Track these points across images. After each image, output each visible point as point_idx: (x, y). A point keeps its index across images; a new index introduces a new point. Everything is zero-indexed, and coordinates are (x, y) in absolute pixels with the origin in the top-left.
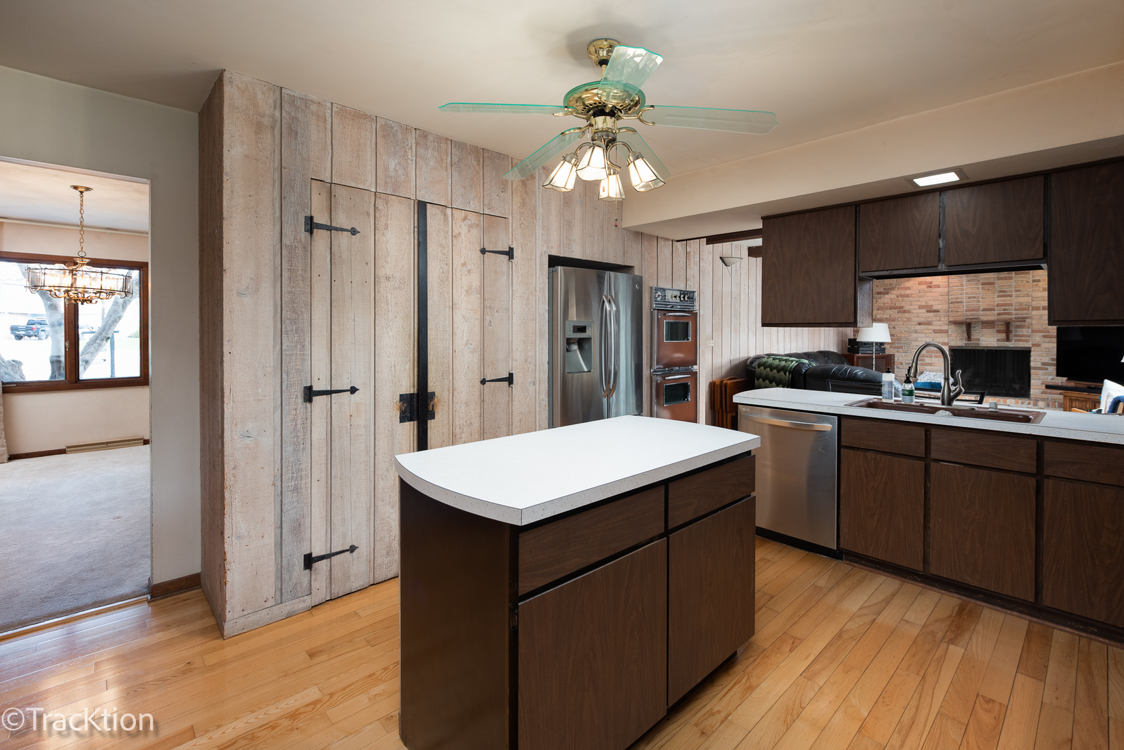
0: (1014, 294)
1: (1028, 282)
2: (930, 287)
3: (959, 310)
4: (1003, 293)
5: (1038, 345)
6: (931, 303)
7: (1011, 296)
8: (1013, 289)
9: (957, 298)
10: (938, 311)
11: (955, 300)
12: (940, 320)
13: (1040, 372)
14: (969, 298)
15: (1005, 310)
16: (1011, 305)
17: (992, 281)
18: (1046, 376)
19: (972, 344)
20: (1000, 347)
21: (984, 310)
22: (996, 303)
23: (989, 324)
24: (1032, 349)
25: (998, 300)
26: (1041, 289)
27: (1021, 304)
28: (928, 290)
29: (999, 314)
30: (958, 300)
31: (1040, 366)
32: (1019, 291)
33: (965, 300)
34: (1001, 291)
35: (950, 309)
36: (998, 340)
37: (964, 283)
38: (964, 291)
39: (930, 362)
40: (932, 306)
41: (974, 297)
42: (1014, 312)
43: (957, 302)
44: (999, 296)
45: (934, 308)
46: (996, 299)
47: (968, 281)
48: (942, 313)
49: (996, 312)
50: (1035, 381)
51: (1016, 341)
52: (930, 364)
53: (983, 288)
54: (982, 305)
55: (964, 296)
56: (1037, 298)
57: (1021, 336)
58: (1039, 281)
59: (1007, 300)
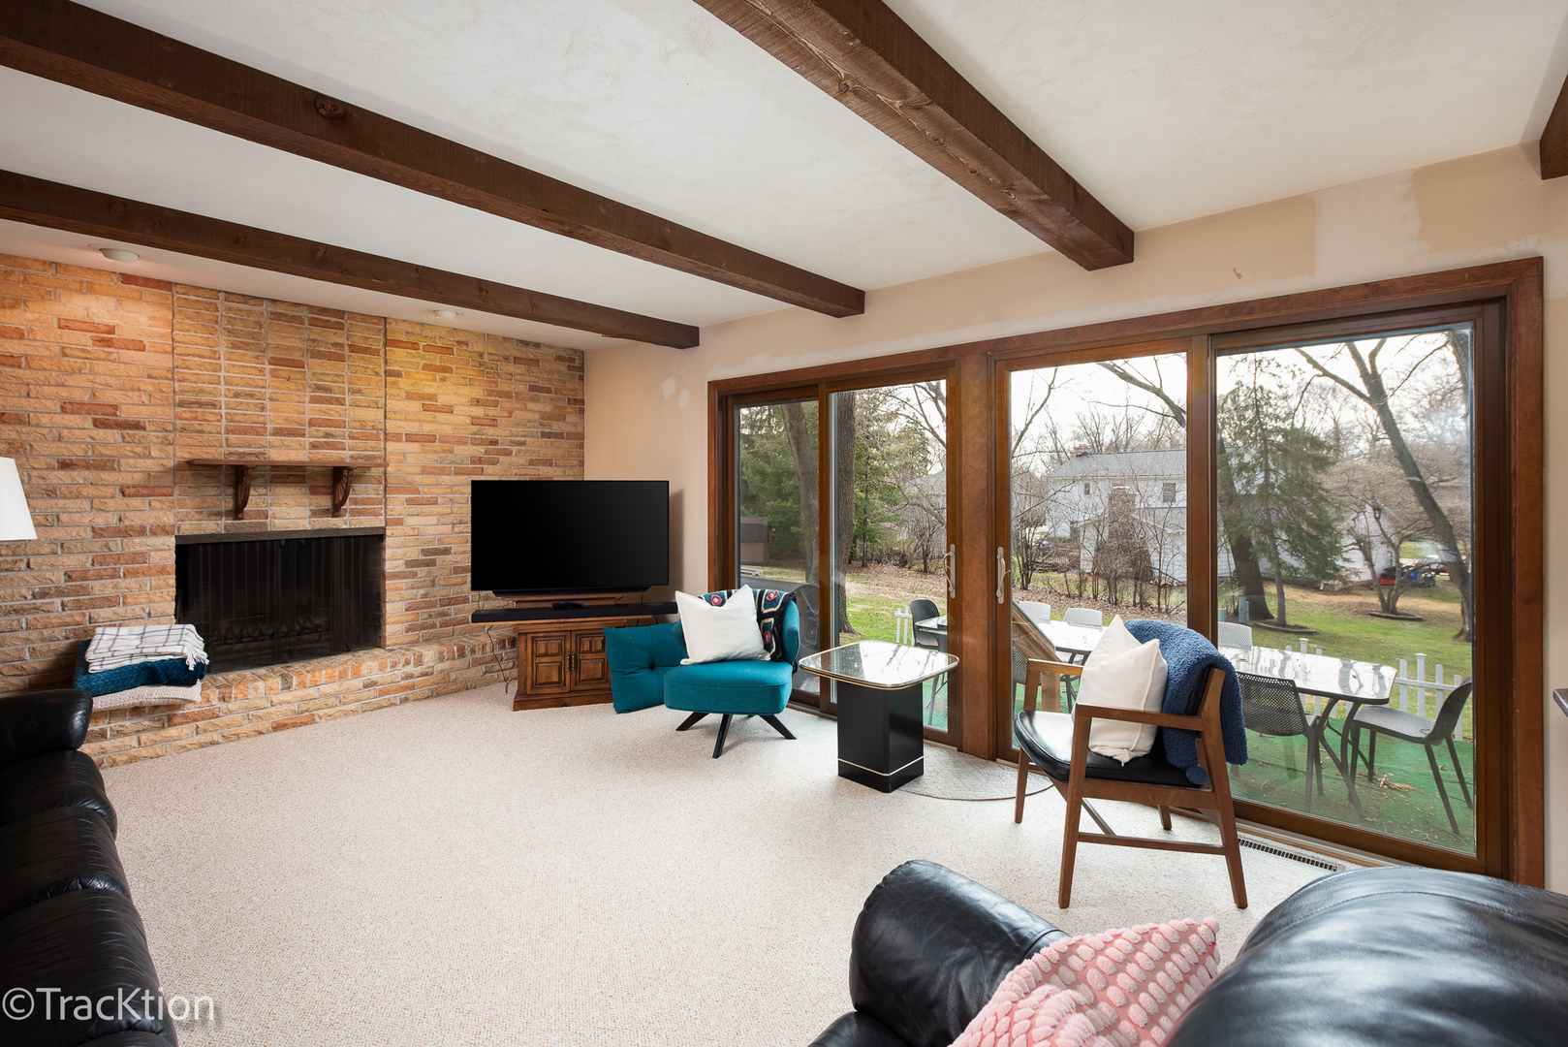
0: (348, 398)
1: (377, 374)
2: (108, 343)
3: (207, 427)
4: (323, 394)
5: (399, 522)
6: (109, 397)
7: (341, 402)
8: (346, 386)
9: (201, 391)
10: (137, 426)
11: (193, 398)
12: (149, 456)
13: (403, 583)
14: (237, 395)
15: (327, 435)
16: (342, 424)
17: (296, 356)
18: (414, 591)
19: (248, 525)
20: (320, 531)
21: (277, 432)
22: (307, 417)
23: (289, 475)
24: (388, 533)
25: (313, 410)
26: (403, 395)
27: (362, 424)
28: (100, 351)
29: (314, 446)
30: (205, 398)
31: (402, 568)
32: (359, 391)
33: (223, 399)
34: (319, 388)
35: (179, 423)
36: (314, 513)
37: (222, 349)
38: (222, 374)
39: (109, 592)
40: (115, 407)
41: (252, 396)
42: (347, 442)
43: (200, 404)
44: (314, 400)
45: (126, 413)
46: (308, 406)
47: (234, 346)
48: (152, 435)
49: (307, 440)
50: (395, 605)
51: (354, 513)
52: (109, 602)
53: (274, 374)
54: (273, 418)
55: (223, 388)
56: (395, 413)
57: (364, 502)
58: (398, 374)
59: (333, 411)
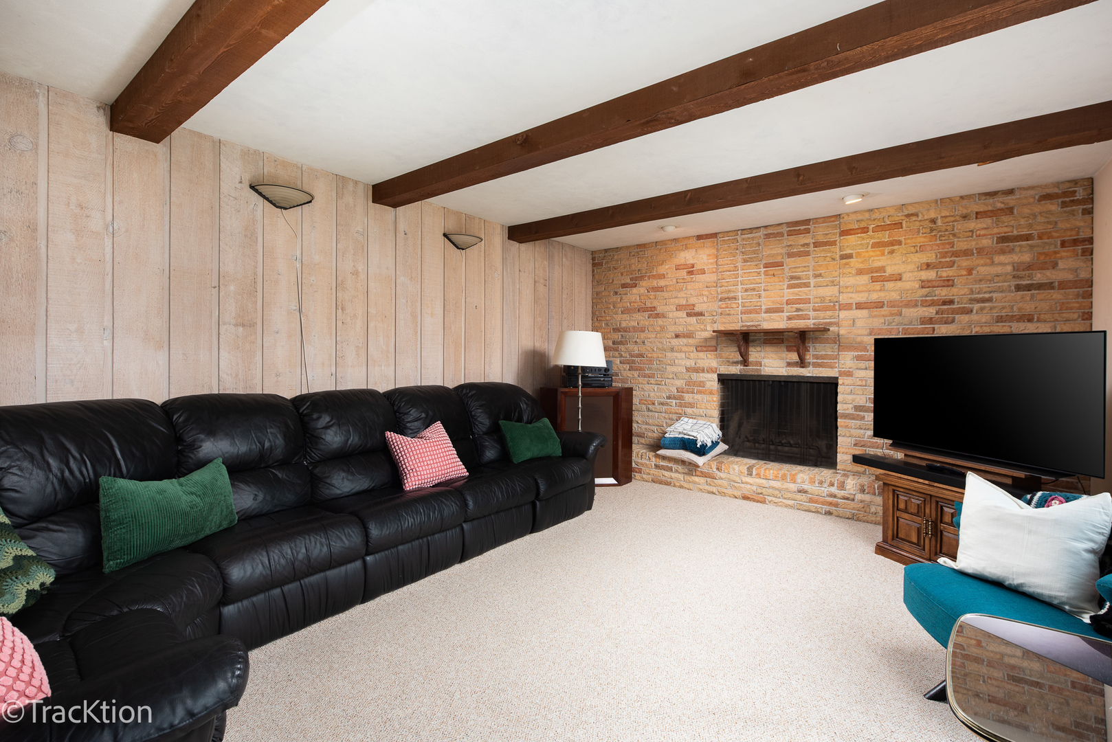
0: (812, 281)
1: (834, 259)
2: (691, 273)
3: (732, 312)
4: (796, 282)
5: (849, 374)
6: (693, 300)
7: (807, 285)
8: (811, 273)
9: (729, 291)
10: (701, 314)
11: (726, 295)
12: (706, 330)
13: (853, 423)
14: (746, 290)
15: (798, 310)
16: (807, 301)
17: (779, 259)
18: (862, 431)
19: (751, 370)
20: (792, 376)
21: (768, 311)
22: (785, 299)
23: (774, 338)
24: (840, 382)
25: (789, 294)
26: (854, 272)
27: (822, 299)
28: (688, 278)
29: (789, 318)
30: (731, 295)
31: (851, 411)
32: (820, 275)
33: (740, 294)
34: (792, 278)
35: (720, 310)
36: (789, 364)
37: (739, 264)
38: (740, 279)
39: (691, 400)
40: (694, 305)
41: (754, 289)
42: (812, 314)
43: (729, 298)
44: (790, 287)
45: (697, 309)
46: (786, 291)
47: (745, 261)
48: (707, 318)
49: (785, 314)
50: (845, 439)
51: (816, 365)
52: (691, 405)
53: (766, 274)
54: (765, 303)
55: (740, 287)
56: (847, 287)
57: (822, 357)
58: (850, 256)
59: (802, 293)
